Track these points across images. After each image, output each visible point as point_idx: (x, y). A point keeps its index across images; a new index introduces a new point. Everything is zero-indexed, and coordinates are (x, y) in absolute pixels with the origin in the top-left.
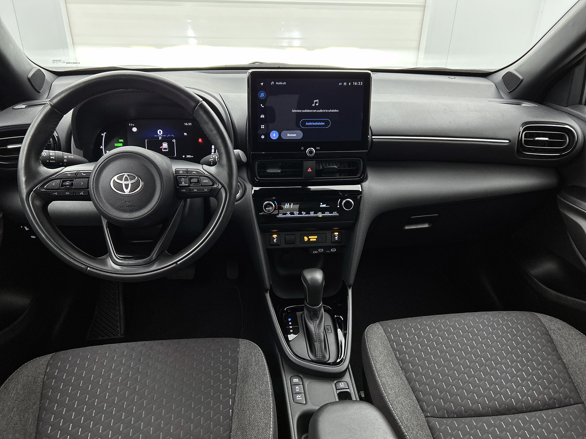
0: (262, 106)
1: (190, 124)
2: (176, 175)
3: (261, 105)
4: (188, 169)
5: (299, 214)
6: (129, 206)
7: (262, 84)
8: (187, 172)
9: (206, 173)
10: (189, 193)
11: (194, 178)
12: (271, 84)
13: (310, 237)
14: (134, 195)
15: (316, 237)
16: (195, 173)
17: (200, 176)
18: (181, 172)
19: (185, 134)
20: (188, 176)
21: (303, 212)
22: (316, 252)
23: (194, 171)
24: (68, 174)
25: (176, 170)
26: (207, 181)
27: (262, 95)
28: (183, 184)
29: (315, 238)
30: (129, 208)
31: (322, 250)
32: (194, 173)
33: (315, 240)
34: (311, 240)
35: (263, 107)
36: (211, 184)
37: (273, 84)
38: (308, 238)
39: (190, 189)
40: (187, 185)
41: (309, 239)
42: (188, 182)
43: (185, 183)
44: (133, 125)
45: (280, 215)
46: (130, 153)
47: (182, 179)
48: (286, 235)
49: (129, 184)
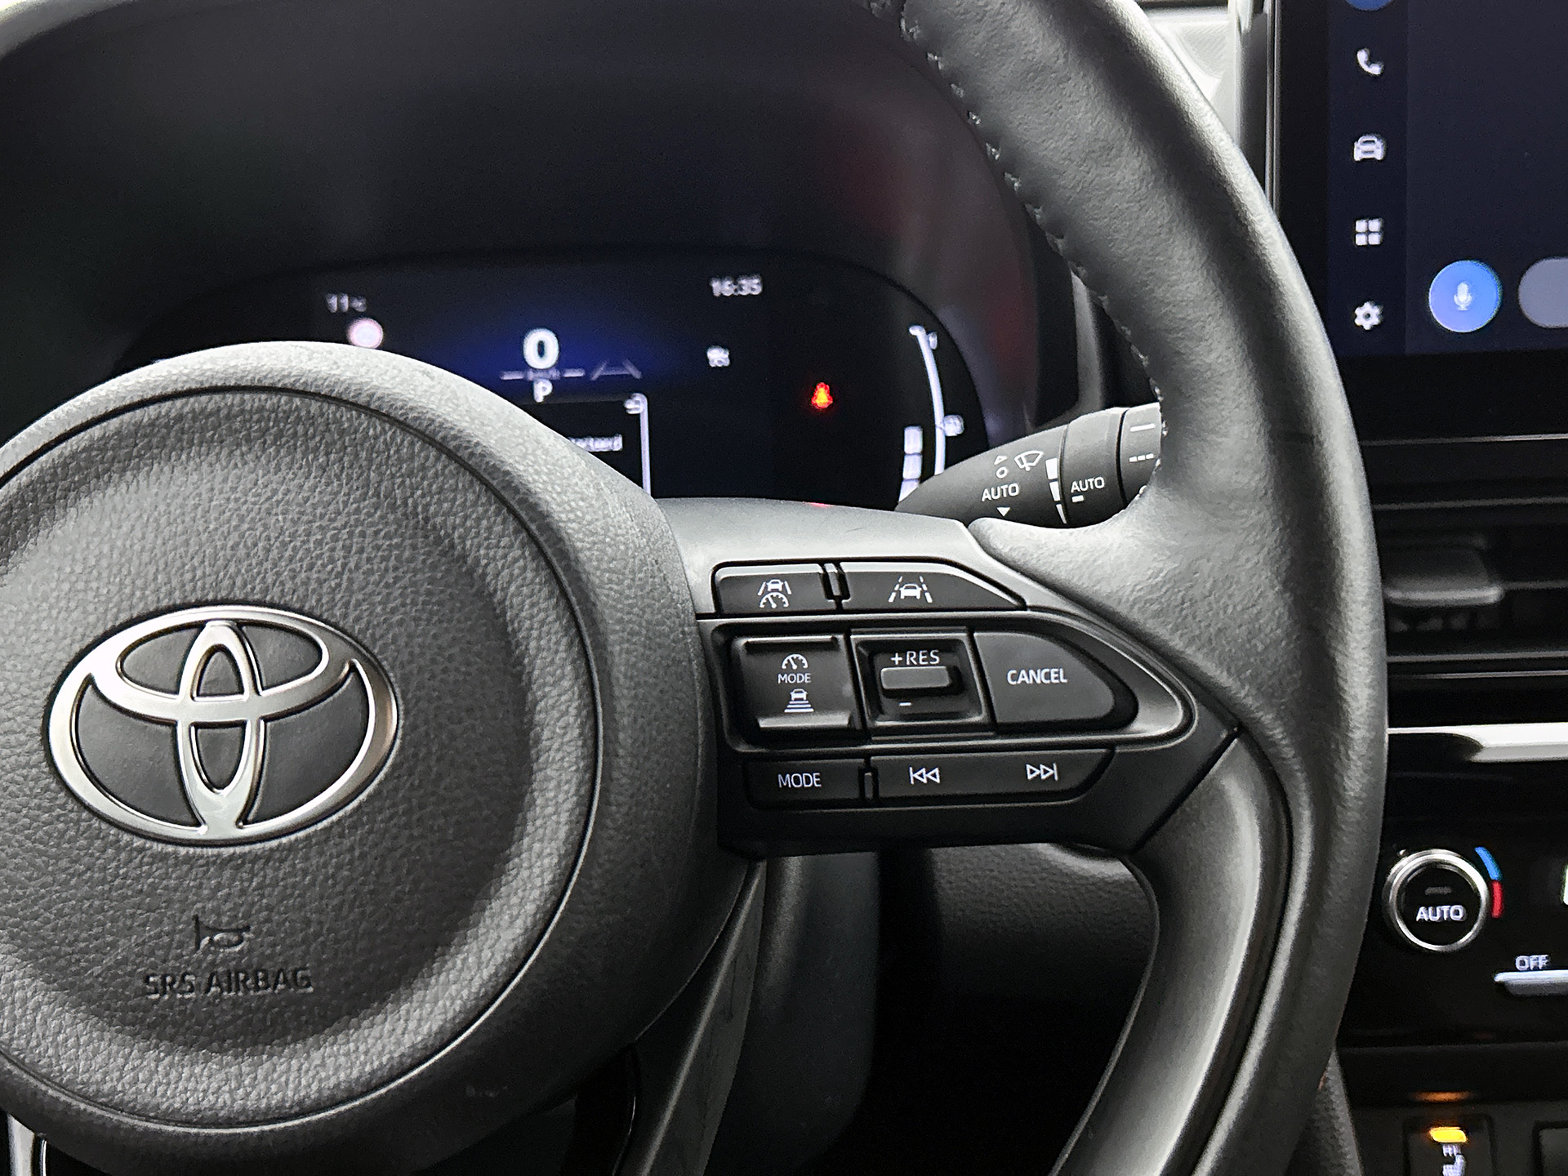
0: (1371, 61)
1: (751, 286)
2: (721, 628)
3: (1362, 56)
4: (836, 562)
6: (231, 981)
8: (836, 592)
9: (1034, 594)
10: (862, 802)
11: (902, 647)
14: (291, 847)
16: (916, 593)
17: (972, 626)
18: (773, 594)
19: (718, 357)
20: (846, 628)
23: (910, 578)
25: (723, 574)
26: (1057, 676)
28: (800, 715)
30: (235, 1003)
32: (905, 593)
35: (1375, 70)
36: (1103, 700)
39: (868, 766)
40: (840, 720)
42: (848, 689)
43: (819, 703)
44: (359, 305)
45: (1523, 963)
46: (271, 390)
47: (784, 667)
48: (1540, 1126)
49: (239, 729)
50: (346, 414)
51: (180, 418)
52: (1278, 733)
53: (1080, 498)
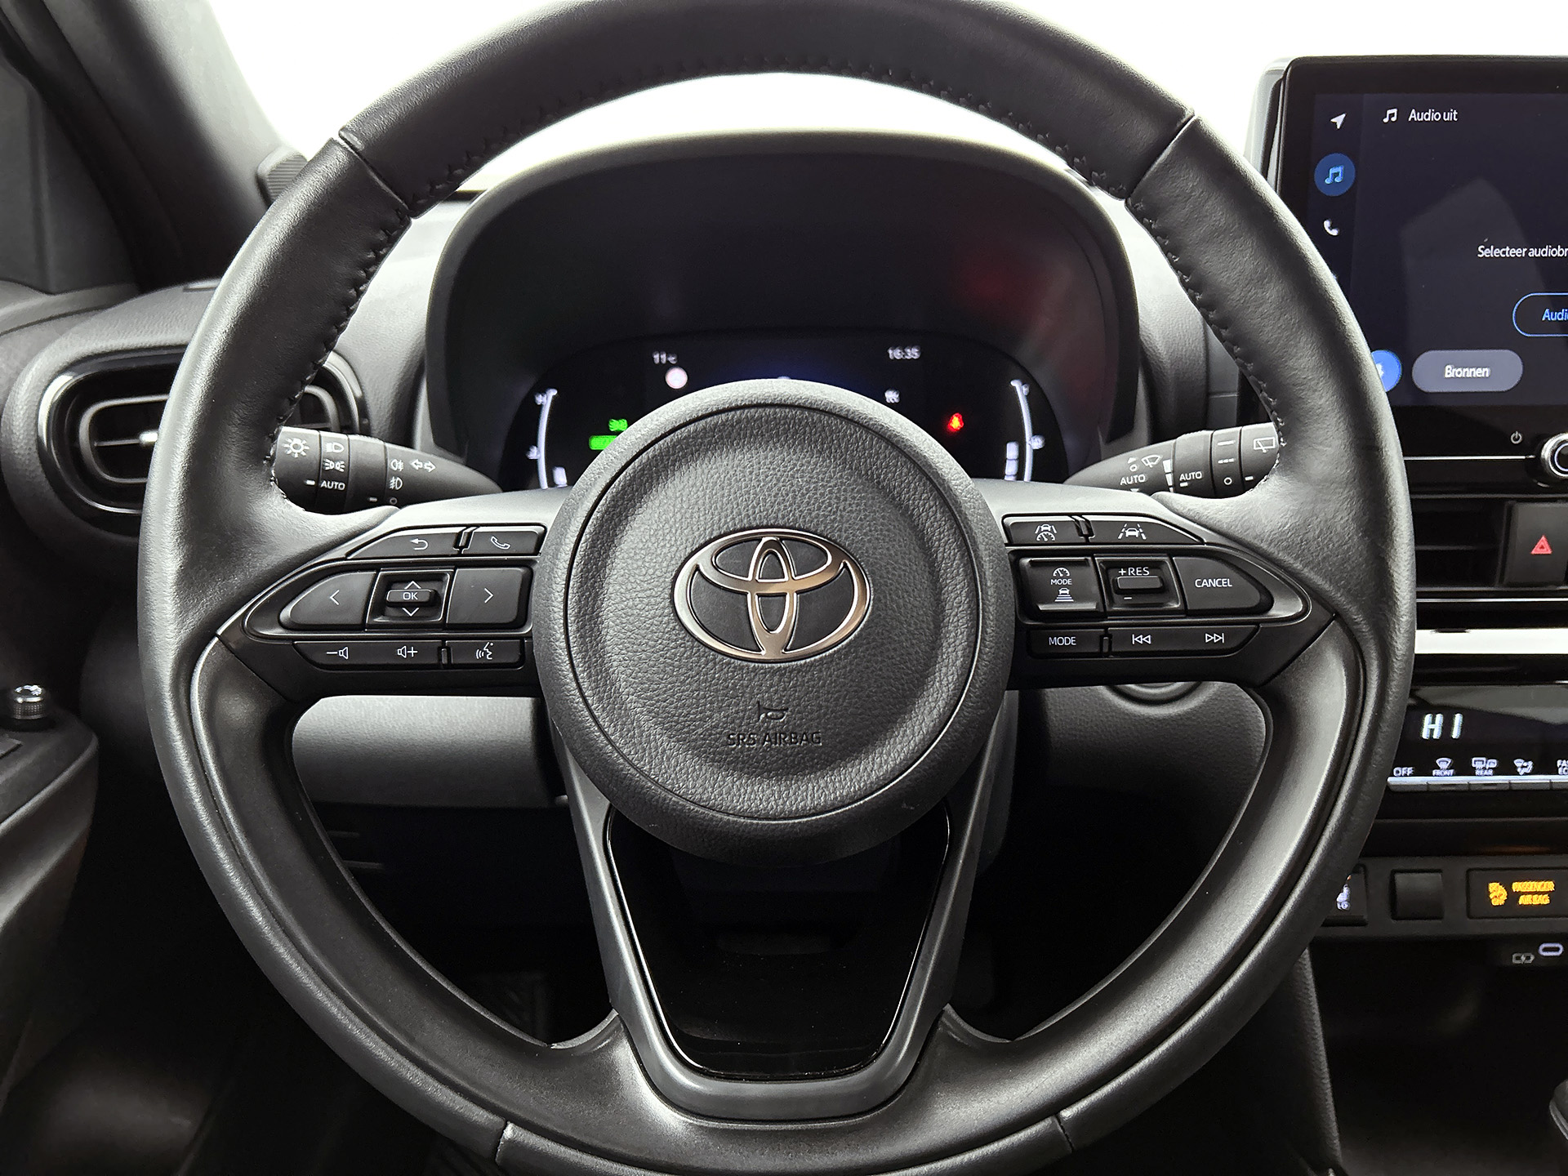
0: (1332, 228)
2: (1013, 552)
3: (1327, 224)
4: (1080, 515)
5: (1497, 771)
6: (775, 738)
7: (1339, 120)
8: (1085, 532)
9: (1207, 536)
10: (1100, 654)
11: (1126, 565)
12: (1386, 120)
13: (1517, 886)
14: (812, 664)
15: (1550, 886)
16: (1136, 533)
17: (1171, 553)
18: (1045, 533)
20: (1090, 553)
21: (1518, 763)
22: (1528, 958)
23: (1131, 525)
24: (416, 541)
25: (1010, 521)
26: (1226, 583)
27: (1336, 175)
28: (1065, 601)
29: (1543, 893)
30: (779, 751)
31: (1557, 949)
32: (1128, 533)
33: (1544, 900)
34: (1523, 900)
35: (1334, 232)
36: (1254, 598)
37: (1394, 119)
38: (1508, 888)
39: (1106, 634)
40: (1091, 606)
41: (1513, 897)
42: (1095, 589)
43: (1077, 596)
44: (672, 359)
45: (1398, 772)
46: (792, 406)
47: (1054, 575)
48: (1394, 872)
49: (782, 598)
50: (834, 421)
51: (739, 421)
52: (1359, 618)
53: (1186, 484)
